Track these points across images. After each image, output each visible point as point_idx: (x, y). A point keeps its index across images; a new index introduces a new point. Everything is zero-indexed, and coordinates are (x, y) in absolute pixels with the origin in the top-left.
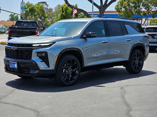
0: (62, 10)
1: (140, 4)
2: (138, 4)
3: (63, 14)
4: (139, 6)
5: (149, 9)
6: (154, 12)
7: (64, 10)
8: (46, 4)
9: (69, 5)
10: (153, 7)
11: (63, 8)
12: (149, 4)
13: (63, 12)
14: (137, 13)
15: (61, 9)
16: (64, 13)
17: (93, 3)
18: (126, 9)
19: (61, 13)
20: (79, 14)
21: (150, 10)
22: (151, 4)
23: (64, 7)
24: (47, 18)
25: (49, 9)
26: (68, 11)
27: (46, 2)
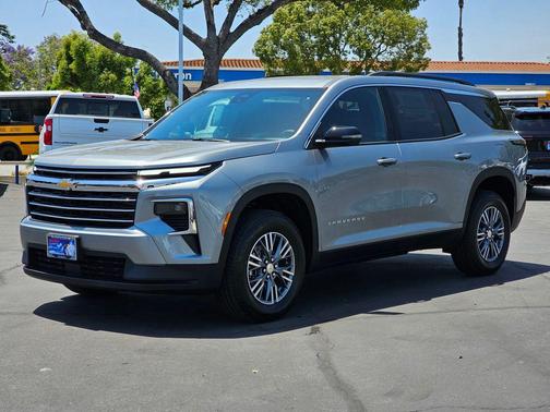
0: (67, 54)
1: (341, 35)
2: (333, 35)
3: (69, 70)
4: (336, 45)
5: (369, 55)
6: (387, 63)
7: (72, 53)
8: (6, 34)
9: (95, 35)
10: (383, 47)
11: (68, 47)
12: (371, 37)
13: (70, 60)
14: (330, 68)
15: (63, 50)
16: (72, 66)
17: (181, 27)
18: (293, 54)
19: (63, 62)
20: (128, 70)
21: (374, 56)
22: (375, 38)
23: (75, 43)
24: (10, 80)
25: (16, 48)
26: (88, 58)
27: (5, 27)
